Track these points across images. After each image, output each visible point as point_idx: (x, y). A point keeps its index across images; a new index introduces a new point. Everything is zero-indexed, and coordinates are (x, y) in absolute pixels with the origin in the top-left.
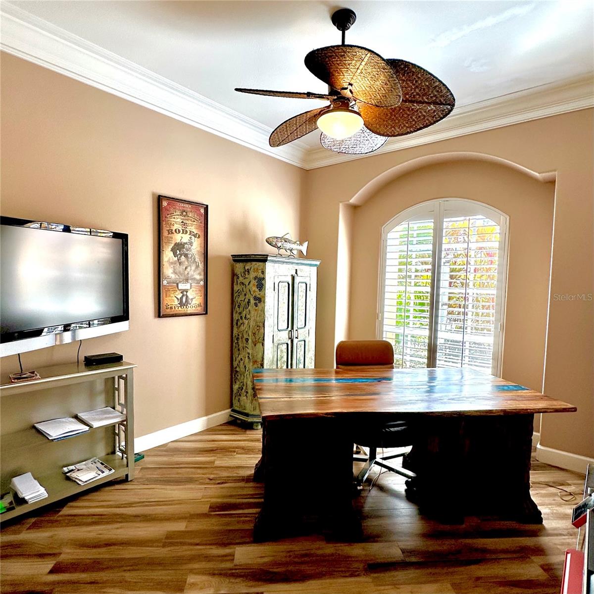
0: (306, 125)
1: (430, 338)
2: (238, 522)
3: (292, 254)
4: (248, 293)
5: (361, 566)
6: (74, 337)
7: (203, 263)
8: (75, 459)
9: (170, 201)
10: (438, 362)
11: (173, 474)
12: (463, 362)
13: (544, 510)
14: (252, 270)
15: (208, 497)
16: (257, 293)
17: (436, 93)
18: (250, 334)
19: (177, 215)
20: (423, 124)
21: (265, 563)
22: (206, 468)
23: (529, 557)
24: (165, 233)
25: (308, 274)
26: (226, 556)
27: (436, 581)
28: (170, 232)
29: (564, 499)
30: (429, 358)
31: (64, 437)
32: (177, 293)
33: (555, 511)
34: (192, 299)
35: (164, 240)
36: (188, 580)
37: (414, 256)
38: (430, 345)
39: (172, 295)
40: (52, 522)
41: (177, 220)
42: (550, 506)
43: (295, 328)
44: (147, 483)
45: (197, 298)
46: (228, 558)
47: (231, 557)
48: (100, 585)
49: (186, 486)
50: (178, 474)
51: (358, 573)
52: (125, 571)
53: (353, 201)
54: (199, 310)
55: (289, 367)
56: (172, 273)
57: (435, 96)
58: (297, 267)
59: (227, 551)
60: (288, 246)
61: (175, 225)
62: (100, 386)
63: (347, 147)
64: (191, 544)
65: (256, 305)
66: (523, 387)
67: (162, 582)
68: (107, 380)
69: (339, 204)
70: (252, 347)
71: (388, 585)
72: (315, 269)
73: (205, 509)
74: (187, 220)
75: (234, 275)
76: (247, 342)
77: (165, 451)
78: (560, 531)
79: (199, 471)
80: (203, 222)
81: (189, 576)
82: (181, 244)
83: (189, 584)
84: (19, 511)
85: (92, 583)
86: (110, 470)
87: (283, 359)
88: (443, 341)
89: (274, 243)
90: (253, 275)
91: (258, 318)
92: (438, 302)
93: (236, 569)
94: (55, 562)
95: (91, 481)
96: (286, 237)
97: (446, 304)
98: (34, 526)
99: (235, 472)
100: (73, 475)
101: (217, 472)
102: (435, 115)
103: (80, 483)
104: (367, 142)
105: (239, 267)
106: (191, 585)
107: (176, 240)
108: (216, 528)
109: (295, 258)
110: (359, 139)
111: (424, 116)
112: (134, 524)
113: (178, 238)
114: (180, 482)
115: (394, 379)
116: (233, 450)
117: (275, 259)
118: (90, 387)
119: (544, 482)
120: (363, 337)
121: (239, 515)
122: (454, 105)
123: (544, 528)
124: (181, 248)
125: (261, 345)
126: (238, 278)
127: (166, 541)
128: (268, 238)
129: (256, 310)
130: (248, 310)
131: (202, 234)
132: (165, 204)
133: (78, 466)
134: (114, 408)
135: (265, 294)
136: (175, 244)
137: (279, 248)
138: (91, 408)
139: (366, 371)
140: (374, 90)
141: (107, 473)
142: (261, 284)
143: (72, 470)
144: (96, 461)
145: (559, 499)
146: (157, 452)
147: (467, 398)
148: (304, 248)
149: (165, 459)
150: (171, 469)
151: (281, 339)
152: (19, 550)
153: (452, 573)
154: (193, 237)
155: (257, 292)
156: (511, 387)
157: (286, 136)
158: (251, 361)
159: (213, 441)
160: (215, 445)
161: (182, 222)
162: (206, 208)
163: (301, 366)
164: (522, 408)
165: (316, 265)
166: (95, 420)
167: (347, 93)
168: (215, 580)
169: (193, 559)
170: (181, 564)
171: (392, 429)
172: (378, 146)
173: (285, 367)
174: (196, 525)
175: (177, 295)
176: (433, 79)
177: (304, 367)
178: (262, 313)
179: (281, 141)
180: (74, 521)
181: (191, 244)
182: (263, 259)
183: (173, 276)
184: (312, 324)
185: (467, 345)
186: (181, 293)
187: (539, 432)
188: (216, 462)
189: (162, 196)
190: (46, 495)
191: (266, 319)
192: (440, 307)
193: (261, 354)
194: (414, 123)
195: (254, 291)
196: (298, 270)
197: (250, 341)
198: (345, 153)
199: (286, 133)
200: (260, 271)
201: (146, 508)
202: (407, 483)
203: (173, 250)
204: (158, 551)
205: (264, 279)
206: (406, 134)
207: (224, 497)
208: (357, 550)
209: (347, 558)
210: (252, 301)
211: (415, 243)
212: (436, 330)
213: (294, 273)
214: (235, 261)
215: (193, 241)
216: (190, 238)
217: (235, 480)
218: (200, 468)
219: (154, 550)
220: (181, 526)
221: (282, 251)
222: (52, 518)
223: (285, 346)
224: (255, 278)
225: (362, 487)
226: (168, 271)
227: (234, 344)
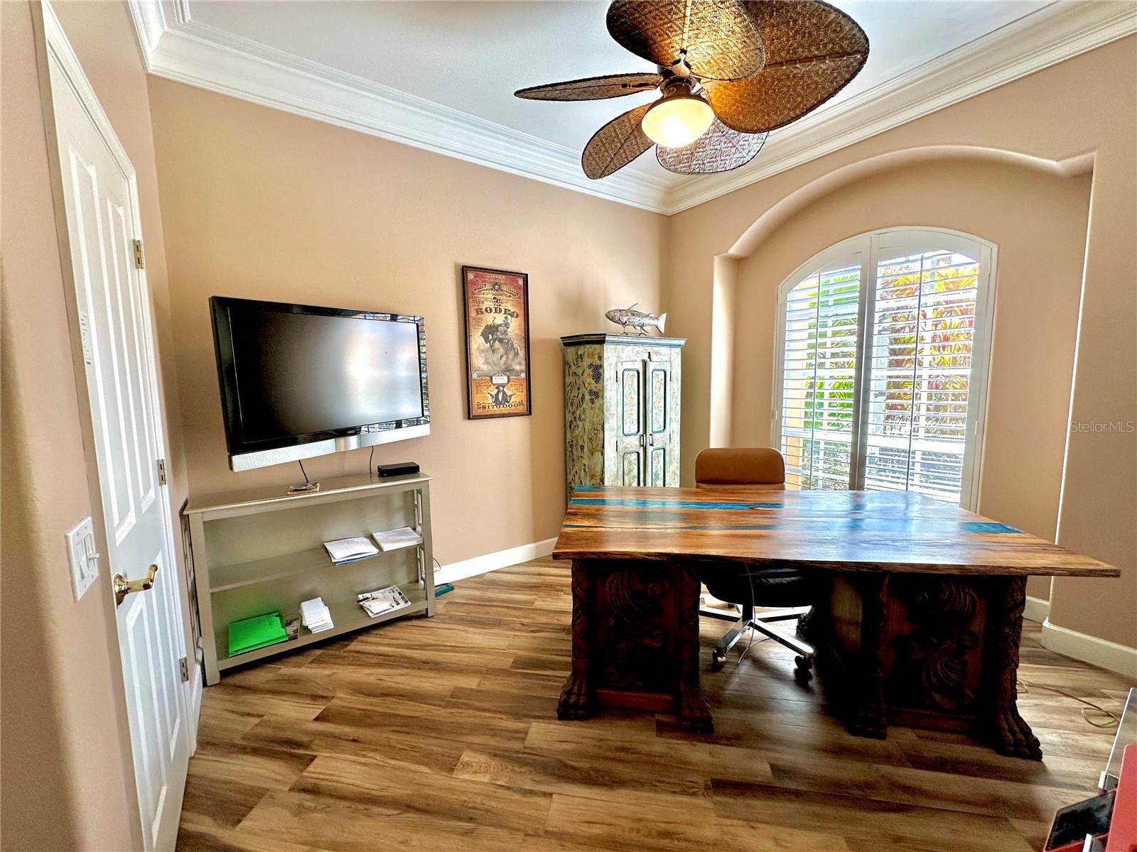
0: (636, 138)
1: (854, 444)
2: (544, 687)
3: (643, 332)
4: (582, 386)
5: (701, 780)
6: (360, 442)
7: (523, 349)
8: (373, 585)
9: (477, 272)
10: (867, 482)
11: (481, 614)
12: (910, 482)
13: (1044, 736)
14: (586, 355)
15: (515, 648)
16: (594, 386)
17: (833, 36)
18: (585, 438)
19: (487, 290)
20: (816, 99)
21: (565, 751)
22: (522, 609)
23: (1006, 820)
24: (473, 314)
25: (669, 358)
26: (517, 732)
27: (820, 829)
28: (479, 311)
29: (1093, 722)
30: (852, 476)
31: (348, 560)
32: (491, 389)
33: (1071, 742)
34: (511, 396)
35: (472, 322)
36: (462, 757)
37: (830, 324)
38: (853, 456)
39: (484, 391)
40: (337, 657)
41: (487, 296)
42: (1061, 731)
43: (649, 431)
44: (448, 621)
45: (517, 393)
46: (518, 735)
47: (521, 735)
48: (362, 745)
49: (491, 631)
50: (487, 613)
51: (695, 790)
52: (393, 731)
53: (734, 250)
54: (522, 409)
55: (642, 484)
56: (483, 364)
57: (832, 40)
58: (649, 349)
59: (519, 725)
60: (637, 320)
61: (485, 302)
62: (398, 502)
63: (701, 162)
64: (478, 709)
65: (592, 401)
66: (1009, 527)
67: (431, 754)
68: (405, 493)
69: (713, 259)
70: (589, 457)
71: (738, 819)
72: (679, 350)
73: (507, 662)
74: (501, 295)
75: (566, 364)
76: (582, 449)
77: (479, 583)
78: (1077, 780)
79: (513, 612)
80: (522, 297)
81: (465, 752)
82: (494, 326)
83: (461, 763)
84: (303, 641)
85: (354, 740)
86: (406, 602)
87: (632, 474)
88: (876, 451)
89: (617, 318)
90: (587, 361)
91: (595, 419)
92: (867, 391)
93: (524, 753)
94: (324, 707)
95: (383, 613)
96: (633, 309)
97: (882, 394)
98: (319, 661)
99: (556, 618)
100: (366, 604)
101: (534, 615)
102: (836, 78)
103: (370, 614)
104: (733, 149)
105: (571, 350)
106: (464, 766)
107: (487, 321)
108: (514, 691)
109: (646, 337)
110: (718, 147)
111: (816, 83)
112: (420, 672)
113: (490, 319)
114: (487, 624)
115: (786, 507)
116: (562, 588)
117: (617, 339)
118: (384, 502)
119: (1053, 686)
120: (751, 443)
121: (547, 678)
122: (866, 52)
123: (1044, 769)
124: (494, 332)
125: (600, 453)
126: (570, 367)
127: (451, 699)
128: (609, 312)
129: (592, 409)
130: (582, 408)
131: (521, 313)
132: (471, 276)
133: (375, 594)
134: (414, 529)
135: (603, 387)
136: (486, 327)
137: (624, 324)
138: (389, 528)
139: (738, 493)
140: (720, 51)
141: (402, 605)
142: (597, 372)
143: (367, 598)
144: (395, 590)
145: (1083, 720)
146: (470, 584)
147: (893, 541)
148: (661, 323)
149: (477, 593)
150: (478, 607)
151: (629, 446)
152: (294, 688)
153: (850, 821)
154: (509, 317)
155: (593, 384)
156: (985, 526)
157: (609, 159)
158: (588, 474)
159: (540, 574)
160: (540, 581)
161: (495, 298)
162: (526, 277)
163: (660, 483)
164: (1000, 565)
165: (679, 345)
166: (388, 542)
167: (682, 70)
168: (494, 763)
169: (474, 730)
170: (462, 734)
171: (771, 581)
172: (752, 154)
173: (635, 484)
174: (490, 685)
175: (491, 391)
176: (824, 10)
177: (664, 485)
178: (601, 412)
179: (603, 169)
180: (360, 660)
181: (507, 325)
182: (600, 340)
183: (485, 367)
184: (675, 426)
185: (918, 456)
186: (497, 388)
187: (1048, 600)
188: (536, 603)
189: (466, 267)
190: (332, 626)
191: (606, 420)
192: (872, 398)
193: (600, 466)
194: (799, 99)
195: (589, 384)
196: (651, 354)
197: (586, 448)
198: (699, 173)
199: (606, 154)
200: (596, 356)
201: (438, 653)
202: (797, 659)
203: (485, 335)
204: (438, 712)
205: (601, 366)
206: (790, 122)
207: (535, 650)
208: (699, 753)
209: (684, 764)
210: (587, 397)
211: (831, 303)
212: (864, 434)
213: (646, 357)
214: (565, 344)
215: (509, 321)
216: (506, 318)
217: (553, 629)
218: (515, 608)
219: (433, 709)
220: (471, 683)
221: (629, 329)
222: (337, 653)
223: (635, 456)
224: (590, 366)
225: (724, 658)
226: (478, 361)
227: (568, 453)
